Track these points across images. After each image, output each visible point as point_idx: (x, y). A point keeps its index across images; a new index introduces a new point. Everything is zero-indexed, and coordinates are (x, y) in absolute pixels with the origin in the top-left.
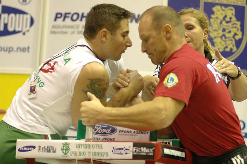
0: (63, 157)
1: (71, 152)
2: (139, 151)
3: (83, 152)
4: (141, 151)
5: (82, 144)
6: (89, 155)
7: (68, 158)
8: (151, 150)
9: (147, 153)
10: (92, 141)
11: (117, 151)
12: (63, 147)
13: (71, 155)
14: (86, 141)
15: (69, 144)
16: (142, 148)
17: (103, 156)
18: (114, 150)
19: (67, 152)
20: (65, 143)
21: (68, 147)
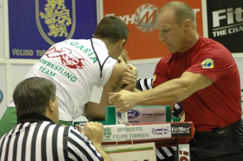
0: (106, 140)
1: (113, 136)
2: (177, 130)
3: (125, 134)
4: (179, 130)
5: (123, 128)
6: (131, 137)
7: (110, 141)
8: (188, 129)
9: (184, 131)
10: (132, 125)
11: (157, 132)
12: (105, 131)
13: (113, 138)
14: (126, 125)
15: (111, 128)
16: (179, 128)
17: (144, 137)
18: (153, 131)
19: (109, 136)
20: (107, 128)
21: (110, 131)
